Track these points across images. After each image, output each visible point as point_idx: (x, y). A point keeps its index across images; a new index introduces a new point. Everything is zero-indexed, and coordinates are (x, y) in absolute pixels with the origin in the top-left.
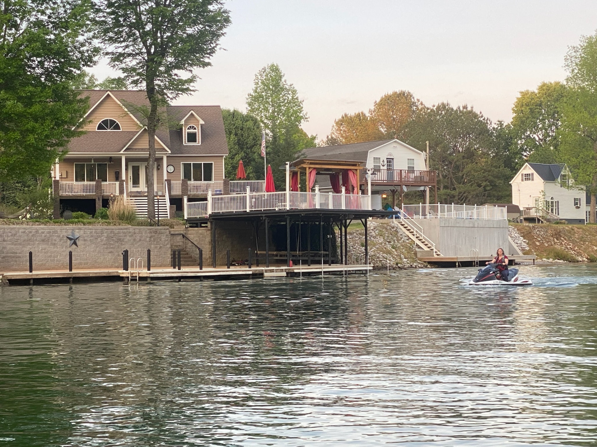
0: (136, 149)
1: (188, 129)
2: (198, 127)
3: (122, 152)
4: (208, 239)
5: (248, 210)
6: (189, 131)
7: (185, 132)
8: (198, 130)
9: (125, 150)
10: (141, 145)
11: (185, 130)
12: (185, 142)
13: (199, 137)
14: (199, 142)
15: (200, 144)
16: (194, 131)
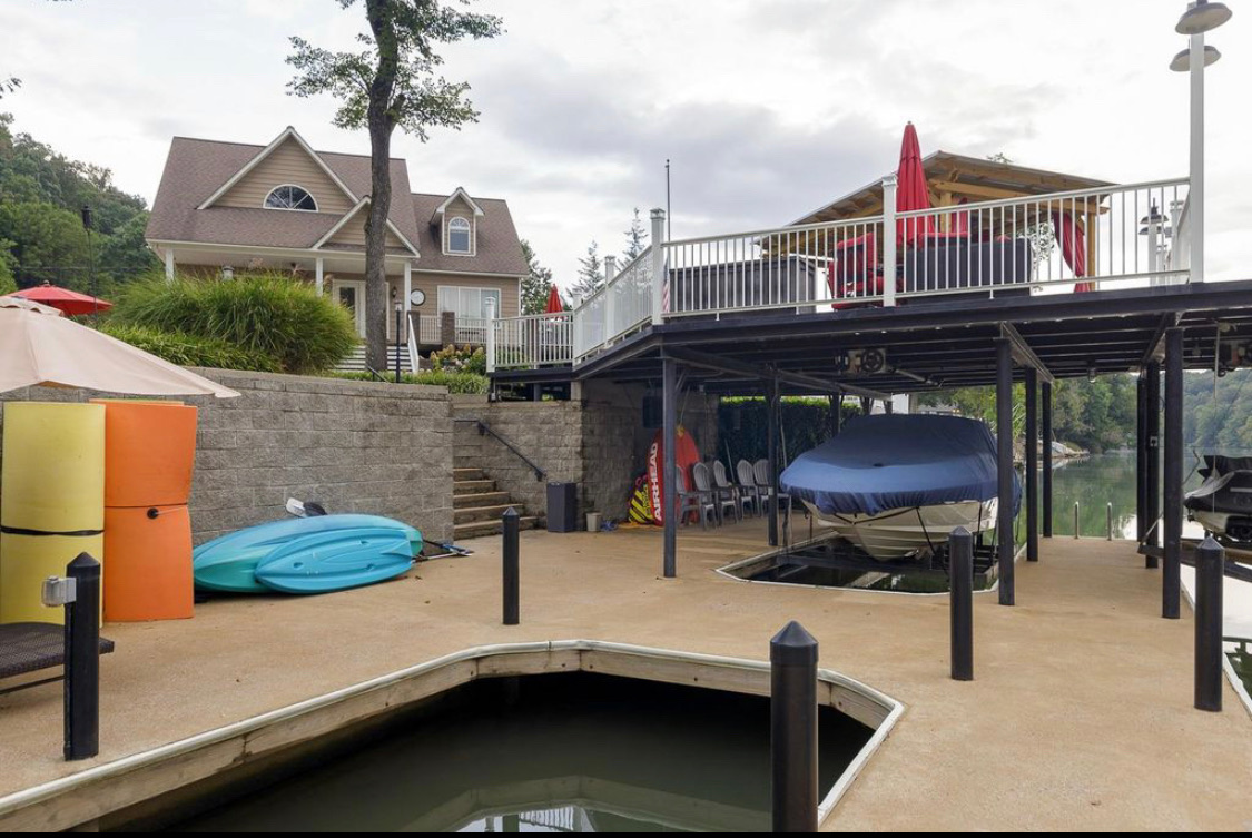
0: (346, 245)
1: (452, 224)
2: (472, 223)
3: (315, 249)
4: (573, 439)
5: (889, 298)
6: (454, 228)
7: (446, 230)
8: (472, 227)
9: (322, 246)
10: (355, 237)
11: (446, 225)
12: (446, 248)
13: (472, 242)
14: (472, 250)
15: (475, 254)
16: (464, 228)
